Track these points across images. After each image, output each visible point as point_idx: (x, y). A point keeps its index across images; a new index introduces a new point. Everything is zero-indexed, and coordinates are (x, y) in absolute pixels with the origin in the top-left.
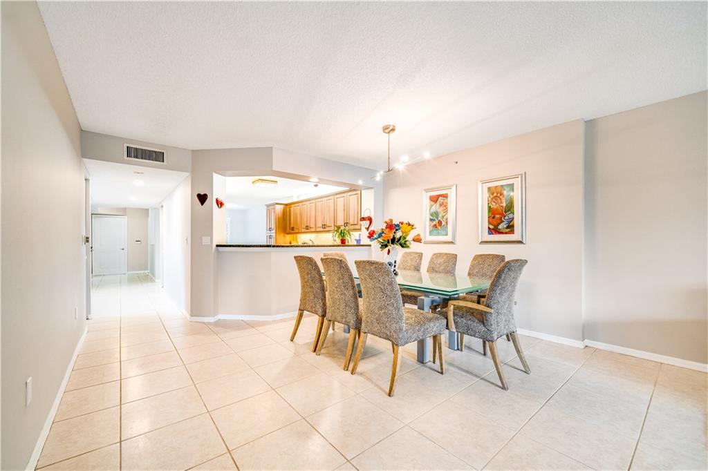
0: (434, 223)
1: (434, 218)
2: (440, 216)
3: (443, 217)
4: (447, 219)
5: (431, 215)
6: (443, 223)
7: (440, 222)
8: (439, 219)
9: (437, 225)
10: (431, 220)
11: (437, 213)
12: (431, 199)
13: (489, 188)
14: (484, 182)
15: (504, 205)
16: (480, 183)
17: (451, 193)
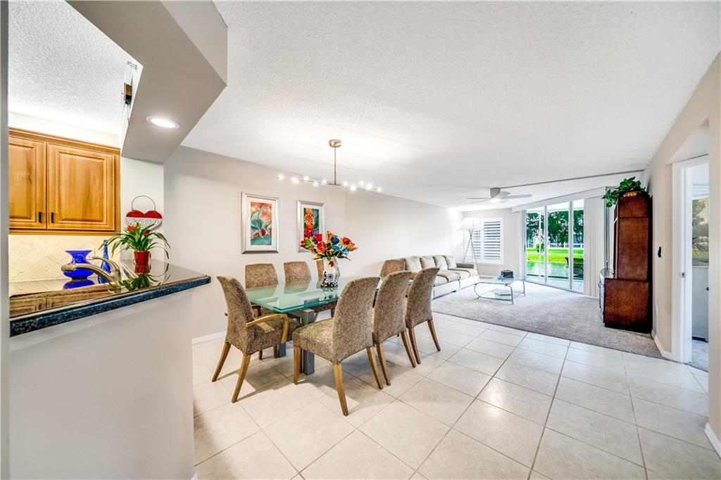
0: (257, 231)
1: (257, 226)
2: (264, 225)
3: (266, 226)
4: (270, 229)
5: (253, 222)
6: (267, 233)
7: (263, 233)
8: (263, 227)
9: (260, 234)
10: (252, 228)
11: (260, 222)
12: (253, 204)
13: (305, 209)
14: (303, 202)
15: (314, 223)
16: (299, 203)
17: (275, 205)
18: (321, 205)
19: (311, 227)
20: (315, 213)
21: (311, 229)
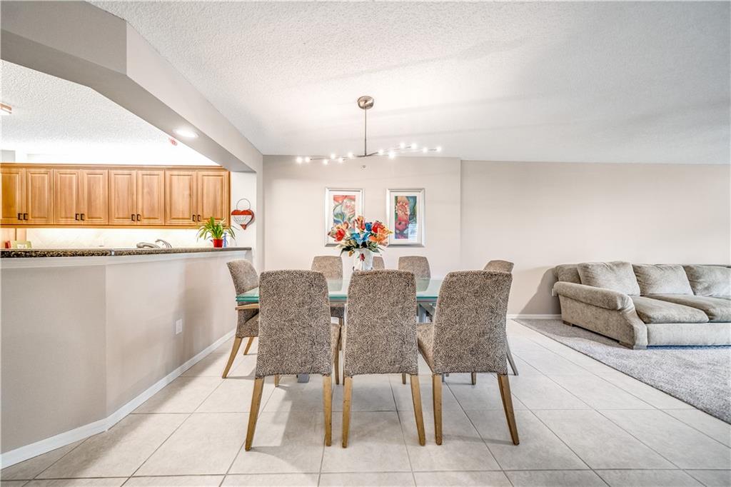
1: (340, 220)
2: (346, 218)
3: (349, 219)
5: (335, 216)
6: (350, 226)
8: (345, 220)
10: (335, 221)
11: (342, 215)
12: (335, 199)
13: (396, 198)
14: (392, 191)
15: (409, 213)
16: (388, 191)
17: (358, 195)
18: (419, 190)
19: (405, 218)
20: (411, 200)
21: (406, 221)
